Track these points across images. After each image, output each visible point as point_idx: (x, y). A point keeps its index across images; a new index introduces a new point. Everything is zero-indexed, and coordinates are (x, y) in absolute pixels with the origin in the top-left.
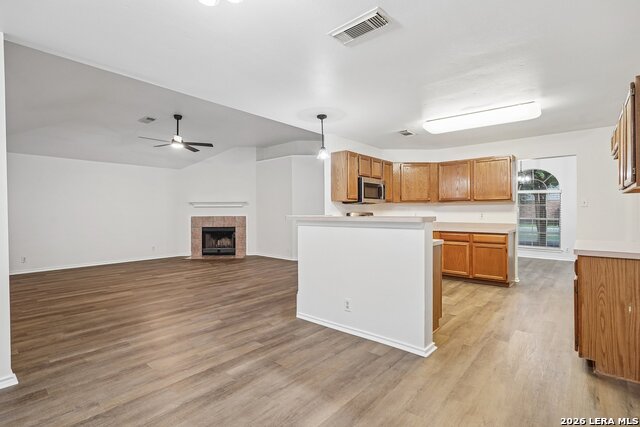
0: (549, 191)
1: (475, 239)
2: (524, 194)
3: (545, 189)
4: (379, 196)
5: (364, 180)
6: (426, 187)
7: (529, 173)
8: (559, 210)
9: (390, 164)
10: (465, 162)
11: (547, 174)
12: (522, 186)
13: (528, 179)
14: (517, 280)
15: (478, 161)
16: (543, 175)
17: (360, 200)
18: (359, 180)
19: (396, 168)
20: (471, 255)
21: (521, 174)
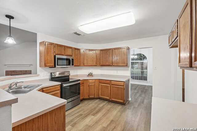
0: (145, 61)
1: (113, 83)
2: (133, 62)
3: (143, 60)
4: (69, 64)
5: (57, 56)
6: (95, 60)
7: (138, 54)
8: (147, 67)
9: (78, 49)
10: (110, 49)
11: (144, 55)
12: (133, 60)
13: (136, 57)
14: (130, 99)
15: (115, 49)
16: (142, 56)
17: (55, 67)
18: (55, 56)
19: (82, 51)
20: (110, 90)
21: (134, 55)
